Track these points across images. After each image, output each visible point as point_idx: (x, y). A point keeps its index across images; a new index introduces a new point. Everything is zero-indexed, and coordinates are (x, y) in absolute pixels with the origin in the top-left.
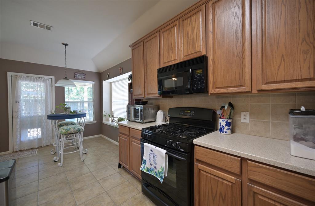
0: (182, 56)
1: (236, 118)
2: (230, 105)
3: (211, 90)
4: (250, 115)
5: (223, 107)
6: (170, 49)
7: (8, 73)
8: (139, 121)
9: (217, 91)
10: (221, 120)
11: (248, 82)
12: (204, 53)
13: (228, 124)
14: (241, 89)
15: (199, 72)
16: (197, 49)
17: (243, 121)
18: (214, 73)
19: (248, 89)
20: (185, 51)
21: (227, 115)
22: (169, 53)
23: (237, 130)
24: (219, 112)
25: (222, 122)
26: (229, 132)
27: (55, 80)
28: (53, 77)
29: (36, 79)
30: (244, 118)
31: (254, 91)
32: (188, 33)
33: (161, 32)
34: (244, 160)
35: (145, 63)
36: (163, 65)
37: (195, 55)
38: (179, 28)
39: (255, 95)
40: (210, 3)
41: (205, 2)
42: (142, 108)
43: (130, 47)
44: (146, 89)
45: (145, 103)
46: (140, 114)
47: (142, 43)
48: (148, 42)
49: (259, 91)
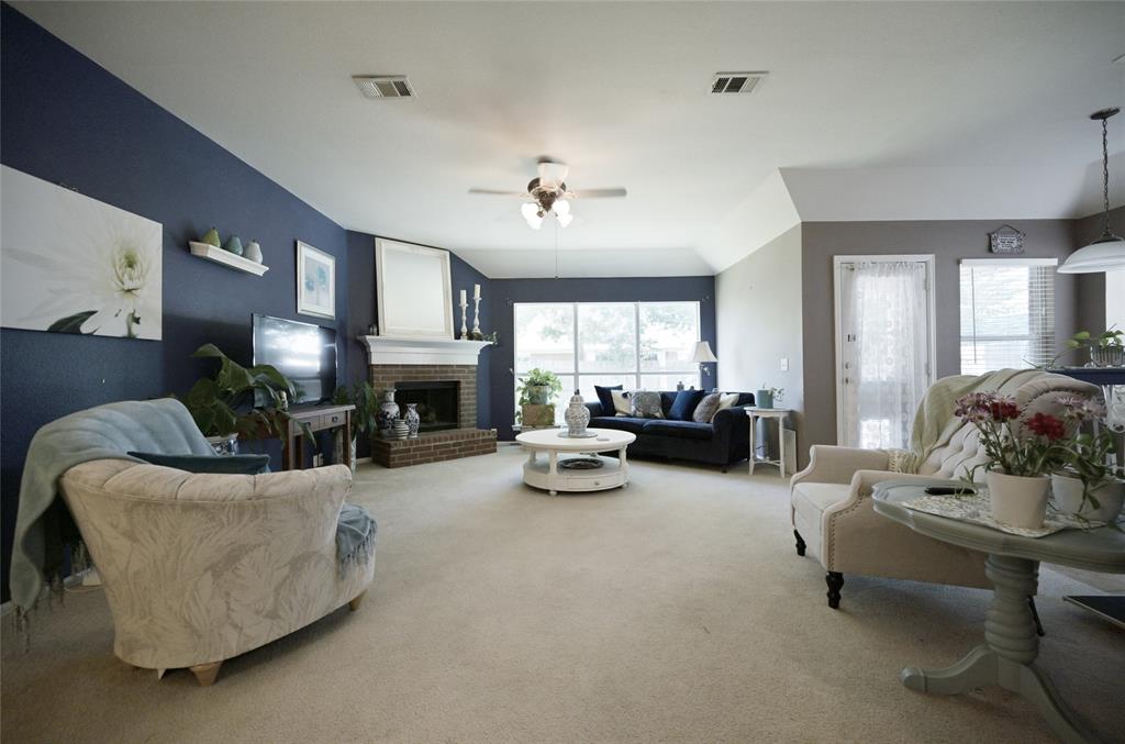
7: (836, 258)
27: (938, 266)
28: (930, 258)
29: (894, 268)
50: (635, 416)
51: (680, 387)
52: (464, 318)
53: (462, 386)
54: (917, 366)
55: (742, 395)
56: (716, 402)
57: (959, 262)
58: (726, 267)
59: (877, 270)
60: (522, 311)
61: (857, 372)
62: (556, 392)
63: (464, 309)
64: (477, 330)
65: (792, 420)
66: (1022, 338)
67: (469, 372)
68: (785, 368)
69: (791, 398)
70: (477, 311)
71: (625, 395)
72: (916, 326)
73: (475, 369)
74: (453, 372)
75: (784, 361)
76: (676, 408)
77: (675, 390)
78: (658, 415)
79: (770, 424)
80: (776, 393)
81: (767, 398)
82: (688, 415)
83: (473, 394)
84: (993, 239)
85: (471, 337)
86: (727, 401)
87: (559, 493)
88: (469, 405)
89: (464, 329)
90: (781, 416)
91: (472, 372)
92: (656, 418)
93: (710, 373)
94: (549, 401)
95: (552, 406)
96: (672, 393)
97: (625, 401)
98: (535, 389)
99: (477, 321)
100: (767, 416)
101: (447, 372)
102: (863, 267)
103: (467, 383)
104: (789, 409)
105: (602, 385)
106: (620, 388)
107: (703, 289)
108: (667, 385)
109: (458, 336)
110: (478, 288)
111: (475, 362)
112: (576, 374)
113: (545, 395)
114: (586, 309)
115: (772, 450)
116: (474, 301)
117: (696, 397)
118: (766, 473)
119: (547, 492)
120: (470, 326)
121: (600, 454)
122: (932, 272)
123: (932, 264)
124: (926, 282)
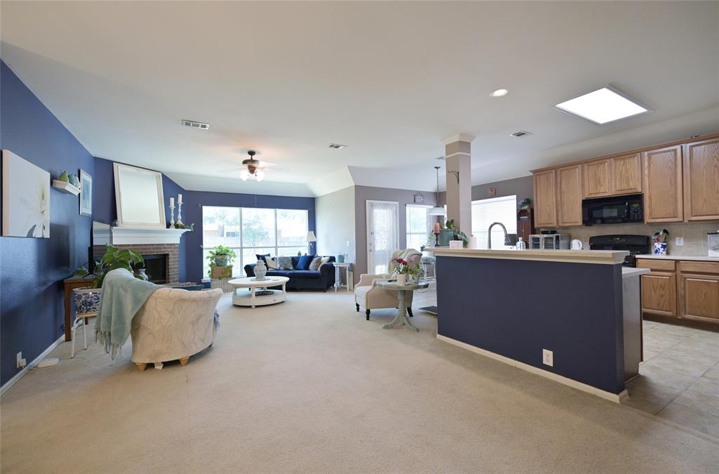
0: (613, 190)
1: (671, 242)
2: (665, 231)
3: (647, 219)
4: (684, 239)
5: (658, 233)
6: (598, 182)
7: (367, 201)
9: (653, 220)
10: (656, 244)
11: (680, 214)
12: (639, 191)
13: (664, 247)
14: (675, 220)
15: (636, 205)
16: (632, 186)
17: (677, 244)
18: (650, 207)
19: (681, 220)
20: (618, 186)
21: (662, 239)
22: (596, 185)
23: (671, 252)
24: (653, 238)
25: (658, 245)
26: (664, 253)
27: (399, 206)
28: (397, 203)
29: (385, 206)
30: (679, 242)
31: (686, 221)
32: (621, 172)
33: (586, 166)
34: (677, 261)
35: (559, 192)
36: (587, 196)
37: (629, 191)
38: (610, 165)
39: (686, 224)
40: (646, 153)
41: (641, 151)
42: (557, 237)
43: (531, 171)
44: (560, 218)
45: (554, 232)
46: (554, 243)
47: (554, 171)
48: (564, 172)
49: (689, 221)
50: (279, 270)
51: (299, 254)
52: (173, 214)
53: (170, 256)
54: (393, 244)
55: (331, 257)
56: (319, 261)
57: (406, 205)
58: (321, 195)
59: (381, 207)
60: (208, 211)
61: (374, 247)
62: (233, 258)
63: (173, 209)
64: (180, 222)
65: (352, 267)
66: (424, 233)
67: (174, 248)
68: (348, 245)
69: (351, 259)
70: (180, 210)
71: (273, 259)
72: (393, 229)
73: (177, 246)
74: (165, 248)
75: (348, 242)
76: (300, 264)
77: (297, 256)
78: (291, 268)
79: (342, 270)
80: (345, 256)
81: (342, 258)
82: (307, 268)
83: (177, 261)
84: (416, 197)
85: (177, 226)
86: (324, 261)
87: (256, 307)
88: (174, 268)
89: (173, 222)
90: (348, 266)
91: (177, 248)
92: (290, 270)
93: (313, 246)
94: (228, 264)
95: (231, 267)
96: (297, 257)
97: (274, 262)
98: (220, 257)
99: (180, 217)
100: (341, 266)
101: (161, 248)
102: (376, 206)
103: (173, 255)
104: (350, 262)
105: (260, 254)
106: (269, 255)
107: (309, 204)
108: (293, 253)
109: (168, 226)
110: (180, 196)
111: (179, 242)
112: (241, 248)
113: (226, 261)
114: (247, 212)
115: (343, 281)
116: (178, 204)
117: (309, 259)
118: (342, 291)
119: (250, 307)
120: (176, 220)
121: (268, 288)
122: (398, 208)
123: (398, 205)
124: (396, 212)
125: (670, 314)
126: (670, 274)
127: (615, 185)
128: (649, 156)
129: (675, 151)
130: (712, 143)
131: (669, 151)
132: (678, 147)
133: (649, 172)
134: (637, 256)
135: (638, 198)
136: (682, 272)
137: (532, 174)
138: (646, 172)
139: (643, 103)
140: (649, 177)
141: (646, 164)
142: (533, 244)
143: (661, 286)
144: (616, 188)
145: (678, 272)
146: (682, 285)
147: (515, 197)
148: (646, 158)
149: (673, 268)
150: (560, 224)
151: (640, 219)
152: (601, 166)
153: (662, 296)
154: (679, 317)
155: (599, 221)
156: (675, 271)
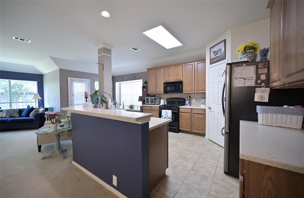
0: (174, 79)
1: (191, 101)
2: (190, 97)
3: (184, 92)
4: (195, 100)
5: (187, 97)
6: (169, 76)
7: (68, 78)
8: (154, 104)
9: (186, 92)
10: (187, 101)
12: (182, 80)
13: (189, 103)
14: (192, 92)
15: (180, 86)
16: (179, 78)
17: (193, 102)
18: (185, 87)
19: (194, 92)
20: (175, 78)
22: (168, 77)
23: (192, 105)
24: (186, 99)
26: (189, 105)
28: (89, 80)
29: (81, 82)
30: (193, 101)
31: (195, 93)
32: (176, 72)
33: (165, 68)
34: (192, 109)
35: (156, 79)
36: (165, 81)
37: (179, 80)
38: (173, 69)
39: (195, 94)
40: (184, 65)
41: (182, 64)
42: (155, 98)
43: (147, 69)
44: (156, 90)
45: (154, 96)
46: (154, 101)
47: (154, 69)
48: (158, 70)
49: (196, 93)
50: (5, 118)
56: (37, 111)
57: (94, 81)
58: (46, 73)
59: (78, 81)
61: (73, 102)
68: (57, 102)
75: (57, 100)
76: (24, 114)
78: (16, 116)
80: (54, 108)
81: (51, 109)
82: (28, 115)
86: (41, 111)
93: (41, 102)
102: (75, 81)
117: (32, 110)
122: (89, 83)
123: (89, 81)
124: (88, 84)
125: (189, 130)
126: (189, 114)
127: (174, 77)
128: (185, 65)
129: (192, 64)
130: (203, 62)
131: (191, 64)
132: (193, 63)
133: (185, 72)
134: (180, 107)
135: (181, 83)
136: (194, 113)
137: (147, 71)
138: (184, 72)
139: (181, 42)
140: (185, 74)
141: (184, 69)
142: (147, 101)
143: (187, 119)
144: (174, 78)
145: (192, 113)
146: (193, 119)
147: (142, 80)
148: (184, 67)
149: (190, 112)
150: (156, 93)
151: (182, 92)
152: (170, 69)
153: (187, 123)
154: (192, 131)
155: (172, 92)
156: (191, 113)
